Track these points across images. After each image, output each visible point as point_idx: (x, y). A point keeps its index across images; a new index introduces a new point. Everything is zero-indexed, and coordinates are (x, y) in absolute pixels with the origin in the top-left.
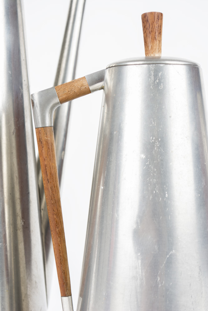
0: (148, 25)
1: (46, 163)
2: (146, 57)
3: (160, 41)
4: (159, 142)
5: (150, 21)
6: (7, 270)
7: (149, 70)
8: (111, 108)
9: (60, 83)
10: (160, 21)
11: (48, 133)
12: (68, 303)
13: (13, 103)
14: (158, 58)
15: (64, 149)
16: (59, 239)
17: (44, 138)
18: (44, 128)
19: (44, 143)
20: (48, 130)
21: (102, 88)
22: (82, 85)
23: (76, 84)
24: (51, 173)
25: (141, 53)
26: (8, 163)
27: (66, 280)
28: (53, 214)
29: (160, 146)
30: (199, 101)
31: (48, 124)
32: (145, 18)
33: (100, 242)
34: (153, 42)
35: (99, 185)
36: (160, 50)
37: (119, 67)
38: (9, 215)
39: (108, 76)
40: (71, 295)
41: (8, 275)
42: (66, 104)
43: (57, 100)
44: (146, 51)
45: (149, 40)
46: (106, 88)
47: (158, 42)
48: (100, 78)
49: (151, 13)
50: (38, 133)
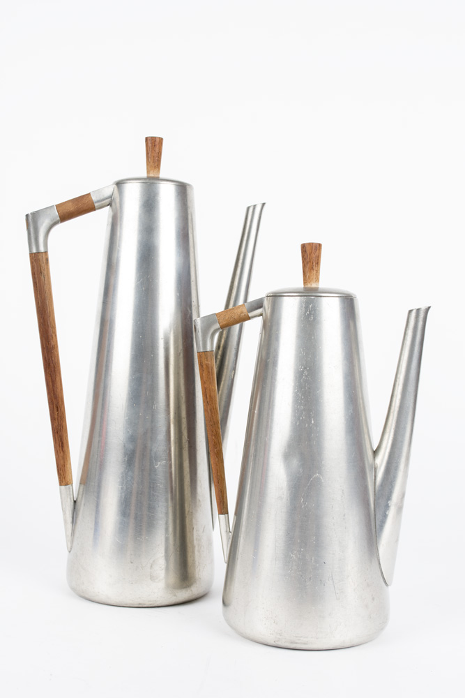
0: (306, 256)
1: (206, 386)
2: (305, 288)
3: (318, 271)
4: (307, 371)
5: (308, 252)
6: (172, 488)
7: (301, 302)
8: (267, 335)
9: (231, 306)
10: (318, 251)
11: (209, 358)
12: (224, 520)
13: (182, 323)
14: (316, 290)
15: (234, 369)
16: (217, 459)
17: (205, 362)
18: (205, 352)
19: (205, 366)
20: (209, 354)
21: (261, 315)
22: (242, 312)
23: (235, 311)
24: (210, 396)
25: (299, 283)
26: (175, 381)
27: (223, 499)
28: (212, 435)
29: (308, 375)
30: (352, 328)
31: (209, 349)
32: (304, 247)
33: (255, 464)
34: (310, 272)
35: (254, 409)
36: (317, 280)
37: (276, 297)
38: (175, 434)
39: (266, 304)
40: (228, 513)
41: (172, 492)
42: (237, 326)
43: (218, 326)
44: (304, 280)
45: (307, 269)
46: (264, 315)
47: (315, 272)
48: (259, 305)
49: (309, 244)
50: (200, 357)
